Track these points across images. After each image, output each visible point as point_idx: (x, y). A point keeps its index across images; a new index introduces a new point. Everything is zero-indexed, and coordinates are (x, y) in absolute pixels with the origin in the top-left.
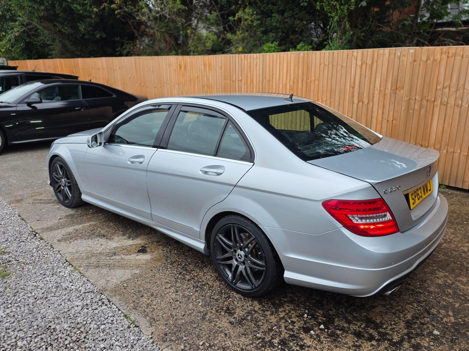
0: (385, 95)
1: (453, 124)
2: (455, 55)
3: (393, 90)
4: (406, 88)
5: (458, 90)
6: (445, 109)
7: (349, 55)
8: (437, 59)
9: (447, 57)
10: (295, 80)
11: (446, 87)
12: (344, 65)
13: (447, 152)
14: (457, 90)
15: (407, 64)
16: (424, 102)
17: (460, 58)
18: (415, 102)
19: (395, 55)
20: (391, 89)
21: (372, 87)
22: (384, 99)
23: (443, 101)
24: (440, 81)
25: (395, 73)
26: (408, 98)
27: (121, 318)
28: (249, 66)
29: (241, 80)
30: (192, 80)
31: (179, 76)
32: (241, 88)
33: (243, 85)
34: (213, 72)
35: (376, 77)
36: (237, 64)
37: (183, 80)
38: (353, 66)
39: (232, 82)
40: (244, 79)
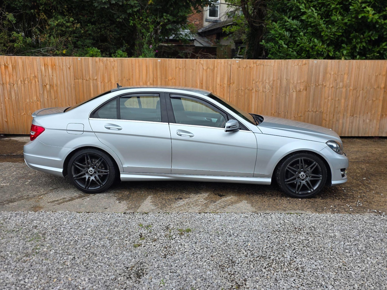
0: (223, 88)
1: (262, 102)
4: (236, 83)
6: (258, 94)
7: (197, 62)
8: (251, 66)
9: (256, 65)
10: (155, 79)
11: (257, 82)
12: (194, 69)
14: (263, 83)
15: (235, 69)
17: (263, 66)
18: (241, 91)
19: (228, 63)
20: (227, 84)
21: (215, 83)
23: (256, 90)
24: (254, 79)
25: (229, 74)
26: (238, 89)
27: (289, 215)
28: (106, 68)
29: (96, 79)
30: (27, 79)
31: (4, 76)
32: (97, 86)
33: (100, 83)
34: (58, 72)
35: (217, 76)
36: (90, 66)
37: (11, 80)
38: (201, 70)
39: (84, 81)
40: (100, 78)
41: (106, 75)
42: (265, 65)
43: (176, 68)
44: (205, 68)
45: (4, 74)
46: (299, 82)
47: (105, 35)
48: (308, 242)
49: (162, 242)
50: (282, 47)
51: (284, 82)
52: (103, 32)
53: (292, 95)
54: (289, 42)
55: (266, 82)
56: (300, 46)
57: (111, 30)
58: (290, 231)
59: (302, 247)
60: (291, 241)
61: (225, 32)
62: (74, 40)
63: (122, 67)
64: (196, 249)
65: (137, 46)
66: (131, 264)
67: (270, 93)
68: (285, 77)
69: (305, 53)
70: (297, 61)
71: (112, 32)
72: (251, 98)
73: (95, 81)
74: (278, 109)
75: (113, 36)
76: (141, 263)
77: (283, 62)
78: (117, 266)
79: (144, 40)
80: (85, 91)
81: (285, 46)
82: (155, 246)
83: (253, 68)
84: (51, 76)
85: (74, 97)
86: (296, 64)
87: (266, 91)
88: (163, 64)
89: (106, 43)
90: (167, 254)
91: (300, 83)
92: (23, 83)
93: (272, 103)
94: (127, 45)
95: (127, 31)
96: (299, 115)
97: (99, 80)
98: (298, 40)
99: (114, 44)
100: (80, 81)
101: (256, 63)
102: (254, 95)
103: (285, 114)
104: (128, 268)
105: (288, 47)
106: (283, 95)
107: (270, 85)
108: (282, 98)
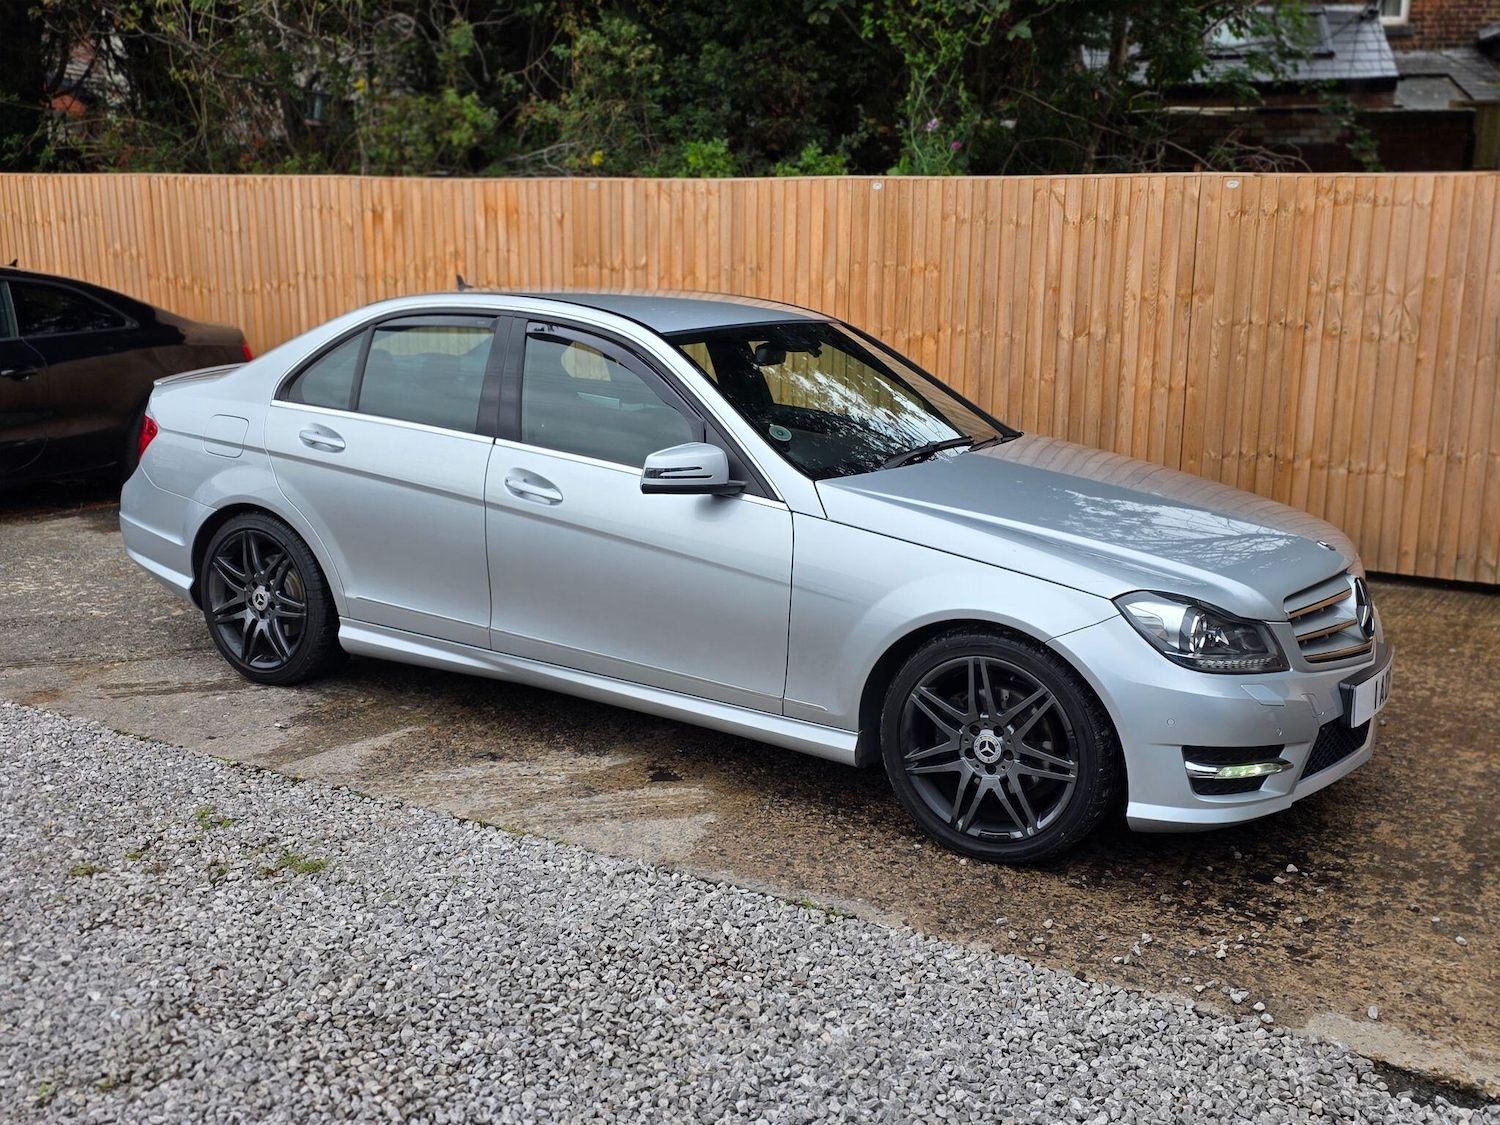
0: (1157, 311)
1: (1361, 391)
2: (1355, 198)
3: (1182, 297)
4: (1221, 288)
5: (1370, 294)
6: (1336, 348)
7: (1039, 191)
8: (1306, 208)
9: (1332, 203)
10: (856, 267)
11: (1336, 286)
12: (1025, 221)
13: (1349, 472)
14: (1367, 295)
15: (1220, 222)
16: (1277, 330)
17: (1368, 206)
18: (1249, 333)
19: (1183, 194)
20: (1177, 295)
21: (1116, 287)
22: (1157, 322)
23: (1330, 326)
24: (1317, 271)
25: (1188, 247)
26: (1229, 319)
28: (681, 221)
30: (432, 263)
31: (370, 251)
33: (656, 282)
34: (524, 238)
35: (1127, 258)
36: (628, 212)
37: (390, 264)
38: (1055, 225)
39: (605, 272)
40: (659, 261)
42: (1380, 201)
43: (944, 218)
44: (1073, 216)
45: (369, 241)
51: (1492, 291)
55: (1385, 291)
63: (734, 215)
67: (1404, 348)
68: (1494, 266)
74: (1452, 434)
83: (1314, 215)
84: (503, 253)
87: (1381, 338)
88: (893, 202)
92: (421, 276)
93: (1414, 400)
100: (592, 271)
101: (1332, 190)
102: (1313, 353)
106: (1481, 363)
107: (1404, 306)
108: (1476, 375)
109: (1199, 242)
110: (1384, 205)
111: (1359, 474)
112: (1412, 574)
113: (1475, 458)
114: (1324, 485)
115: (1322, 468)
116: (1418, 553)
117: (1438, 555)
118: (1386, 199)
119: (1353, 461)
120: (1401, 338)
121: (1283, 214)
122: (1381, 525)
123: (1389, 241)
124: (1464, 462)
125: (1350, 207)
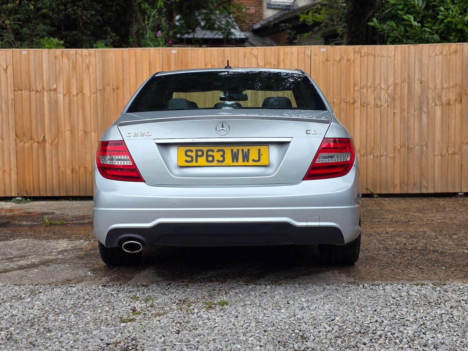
1: (376, 126)
2: (368, 54)
6: (365, 110)
7: (246, 53)
8: (351, 58)
9: (360, 56)
11: (363, 87)
13: (374, 157)
14: (375, 90)
15: (319, 64)
17: (372, 57)
19: (304, 54)
23: (362, 102)
24: (356, 82)
27: (418, 286)
28: (74, 68)
29: (55, 90)
32: (57, 102)
33: (62, 97)
36: (45, 65)
39: (33, 93)
40: (63, 87)
41: (74, 81)
42: (376, 55)
43: (206, 65)
44: (261, 63)
46: (445, 86)
47: (74, 17)
48: (451, 316)
49: (173, 317)
50: (411, 26)
51: (417, 87)
52: (70, 10)
53: (434, 112)
54: (424, 17)
55: (381, 88)
56: (445, 21)
57: (85, 7)
58: (418, 305)
59: (439, 323)
60: (418, 316)
61: (304, 20)
62: (16, 26)
63: (103, 65)
64: (236, 323)
65: (132, 37)
66: (115, 339)
67: (389, 109)
68: (417, 78)
69: (456, 35)
70: (438, 47)
71: (88, 10)
72: (352, 120)
73: (52, 93)
74: (408, 139)
75: (88, 19)
76: (133, 339)
77: (412, 49)
78: (89, 342)
79: (146, 22)
80: (33, 112)
81: (415, 23)
82: (159, 321)
83: (354, 61)
85: (12, 123)
86: (437, 53)
87: (381, 106)
88: (182, 58)
89: (74, 32)
90: (181, 330)
91: (448, 88)
93: (394, 128)
94: (114, 34)
95: (114, 9)
96: (451, 151)
97: (61, 90)
98: (442, 11)
99: (89, 33)
100: (26, 93)
101: (359, 52)
102: (357, 112)
103: (422, 149)
104: (108, 344)
105: (422, 26)
106: (416, 113)
107: (388, 94)
108: (414, 117)
109: (312, 72)
110: (378, 57)
111: (377, 157)
112: (399, 193)
113: (417, 148)
114: (365, 162)
115: (364, 156)
116: (400, 185)
117: (408, 185)
118: (378, 55)
119: (375, 152)
120: (388, 106)
121: (342, 61)
122: (387, 176)
123: (381, 69)
124: (413, 149)
125: (366, 58)
